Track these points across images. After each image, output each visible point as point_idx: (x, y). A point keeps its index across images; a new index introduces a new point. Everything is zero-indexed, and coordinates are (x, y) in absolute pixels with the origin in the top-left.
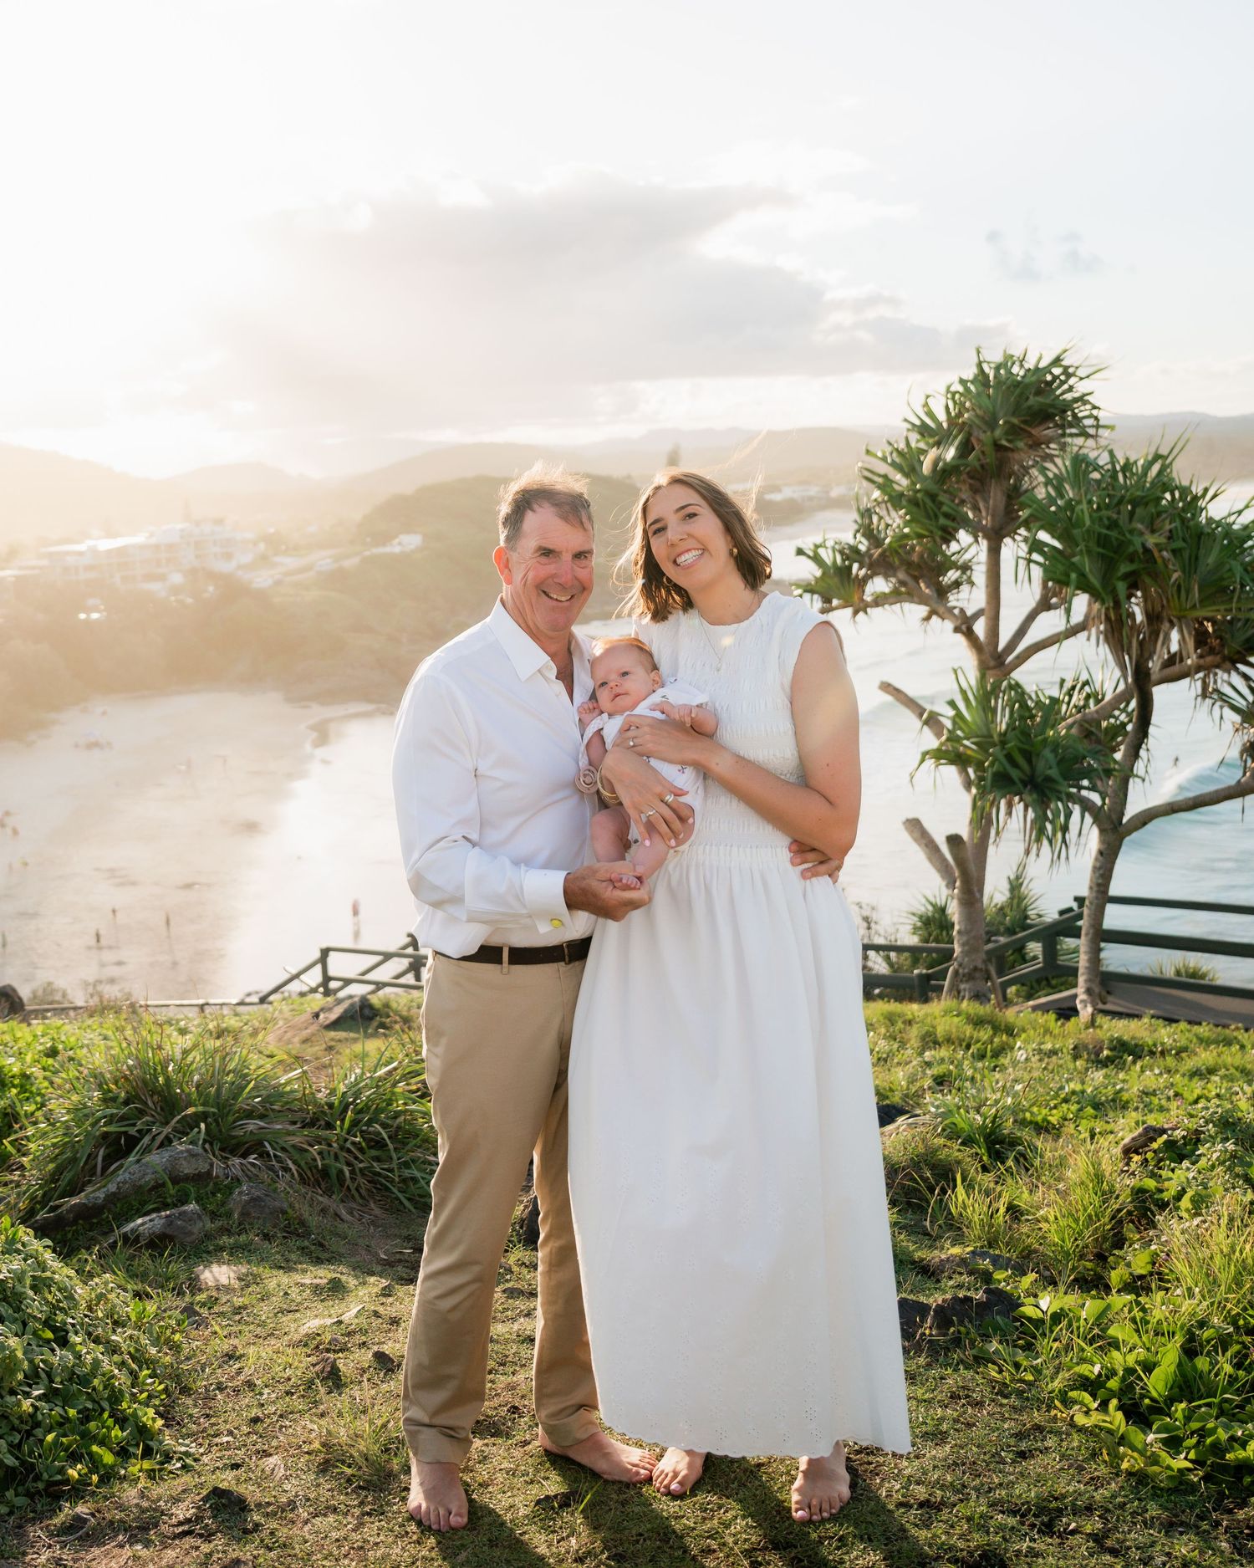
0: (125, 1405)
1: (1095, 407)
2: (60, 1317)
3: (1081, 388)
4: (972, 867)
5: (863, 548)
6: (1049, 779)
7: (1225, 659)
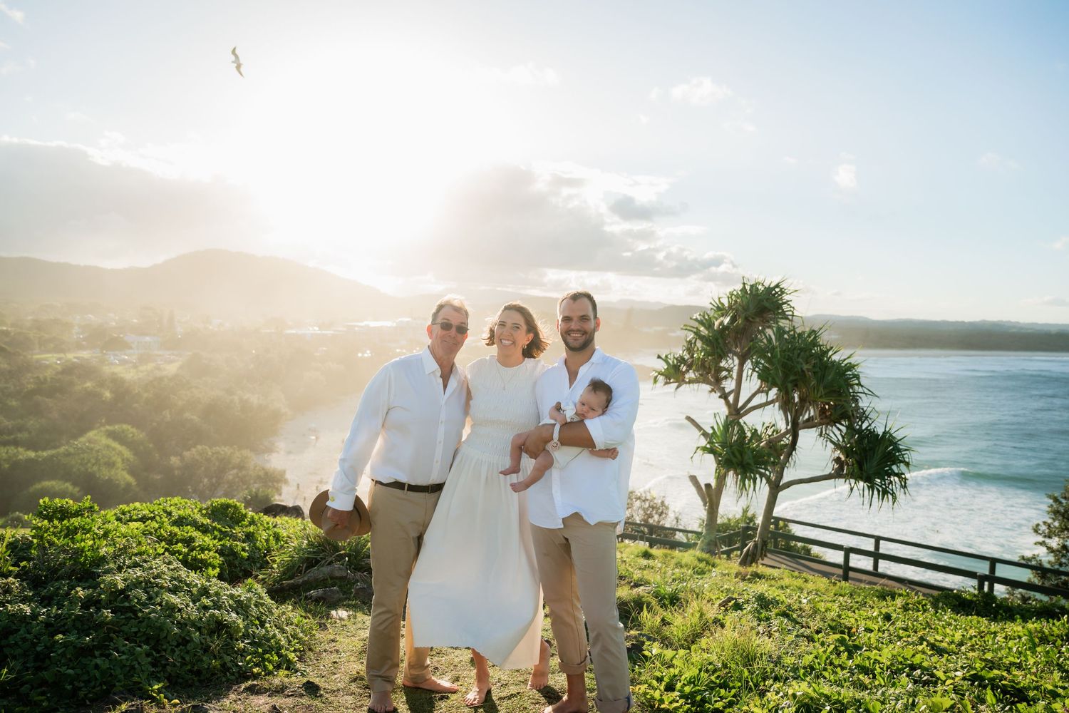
0: (283, 651)
1: (791, 307)
2: (264, 617)
3: (786, 297)
4: (714, 498)
5: (686, 357)
6: (748, 464)
7: (831, 421)
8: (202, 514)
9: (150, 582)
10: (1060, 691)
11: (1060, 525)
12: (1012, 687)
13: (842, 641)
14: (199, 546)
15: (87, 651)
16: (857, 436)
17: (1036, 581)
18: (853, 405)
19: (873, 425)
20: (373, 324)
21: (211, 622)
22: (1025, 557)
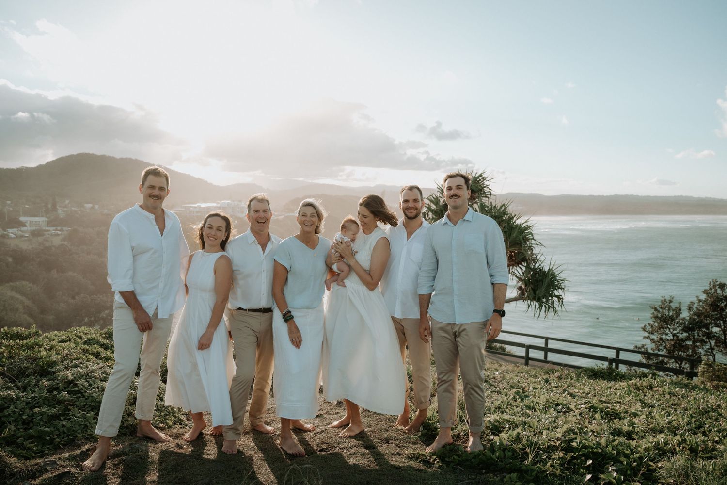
3: (486, 183)
8: (103, 337)
9: (88, 376)
10: (639, 413)
11: (659, 325)
12: (613, 412)
13: (517, 393)
14: (104, 357)
15: (56, 417)
16: (532, 272)
17: (644, 361)
18: (530, 253)
19: (542, 265)
20: (203, 205)
21: (130, 398)
22: (638, 346)
